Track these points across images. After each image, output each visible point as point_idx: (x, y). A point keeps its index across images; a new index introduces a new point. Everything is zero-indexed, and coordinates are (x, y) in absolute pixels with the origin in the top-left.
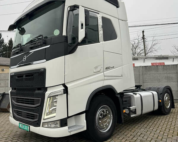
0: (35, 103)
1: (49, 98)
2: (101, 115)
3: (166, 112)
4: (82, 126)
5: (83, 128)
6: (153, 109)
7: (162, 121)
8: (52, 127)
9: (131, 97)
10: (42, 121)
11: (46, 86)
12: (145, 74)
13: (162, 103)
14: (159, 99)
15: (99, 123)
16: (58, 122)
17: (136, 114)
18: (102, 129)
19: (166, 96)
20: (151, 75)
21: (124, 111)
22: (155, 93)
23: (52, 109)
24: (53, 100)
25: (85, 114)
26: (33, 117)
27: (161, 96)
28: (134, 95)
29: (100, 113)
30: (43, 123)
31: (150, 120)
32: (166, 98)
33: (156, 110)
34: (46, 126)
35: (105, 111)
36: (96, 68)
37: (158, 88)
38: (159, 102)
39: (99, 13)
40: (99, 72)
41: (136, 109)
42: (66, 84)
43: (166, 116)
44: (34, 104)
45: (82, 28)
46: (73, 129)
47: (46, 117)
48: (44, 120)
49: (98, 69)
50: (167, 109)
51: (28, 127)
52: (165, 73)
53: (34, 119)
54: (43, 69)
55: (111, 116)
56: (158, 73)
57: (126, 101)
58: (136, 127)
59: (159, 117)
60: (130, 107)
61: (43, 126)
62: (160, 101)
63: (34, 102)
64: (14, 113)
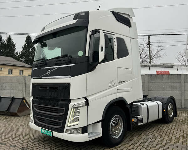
0: (59, 112)
1: (73, 109)
2: (114, 123)
3: (169, 121)
4: (98, 133)
5: (99, 134)
6: (157, 118)
7: (165, 129)
8: (74, 133)
9: (139, 107)
10: (66, 128)
11: (70, 99)
12: (151, 82)
13: (166, 113)
14: (163, 109)
15: (112, 130)
16: (80, 129)
17: (143, 123)
18: (114, 136)
19: (170, 106)
20: (156, 83)
21: (133, 120)
22: (160, 103)
23: (74, 118)
24: (76, 110)
25: (101, 122)
26: (56, 124)
27: (165, 105)
28: (141, 105)
29: (113, 122)
30: (66, 129)
31: (155, 128)
32: (170, 108)
33: (160, 119)
34: (69, 132)
35: (117, 120)
36: (111, 82)
37: (163, 98)
38: (163, 111)
39: (114, 35)
40: (113, 86)
41: (143, 118)
42: (87, 97)
43: (169, 124)
44: (57, 113)
45: (102, 50)
46: (92, 135)
47: (69, 125)
48: (67, 127)
49: (113, 84)
50: (170, 118)
51: (51, 133)
52: (170, 82)
53: (58, 126)
54: (68, 83)
55: (122, 124)
56: (162, 82)
57: (134, 111)
58: (143, 134)
59: (163, 125)
60: (138, 117)
61: (66, 132)
62: (165, 110)
63: (57, 111)
64: (36, 120)
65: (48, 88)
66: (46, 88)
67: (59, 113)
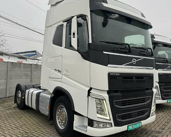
11: (154, 87)
20: (16, 71)
30: (152, 113)
51: (140, 124)
52: (25, 70)
53: (144, 114)
54: (152, 74)
65: (134, 79)
66: (132, 78)
67: (146, 101)
